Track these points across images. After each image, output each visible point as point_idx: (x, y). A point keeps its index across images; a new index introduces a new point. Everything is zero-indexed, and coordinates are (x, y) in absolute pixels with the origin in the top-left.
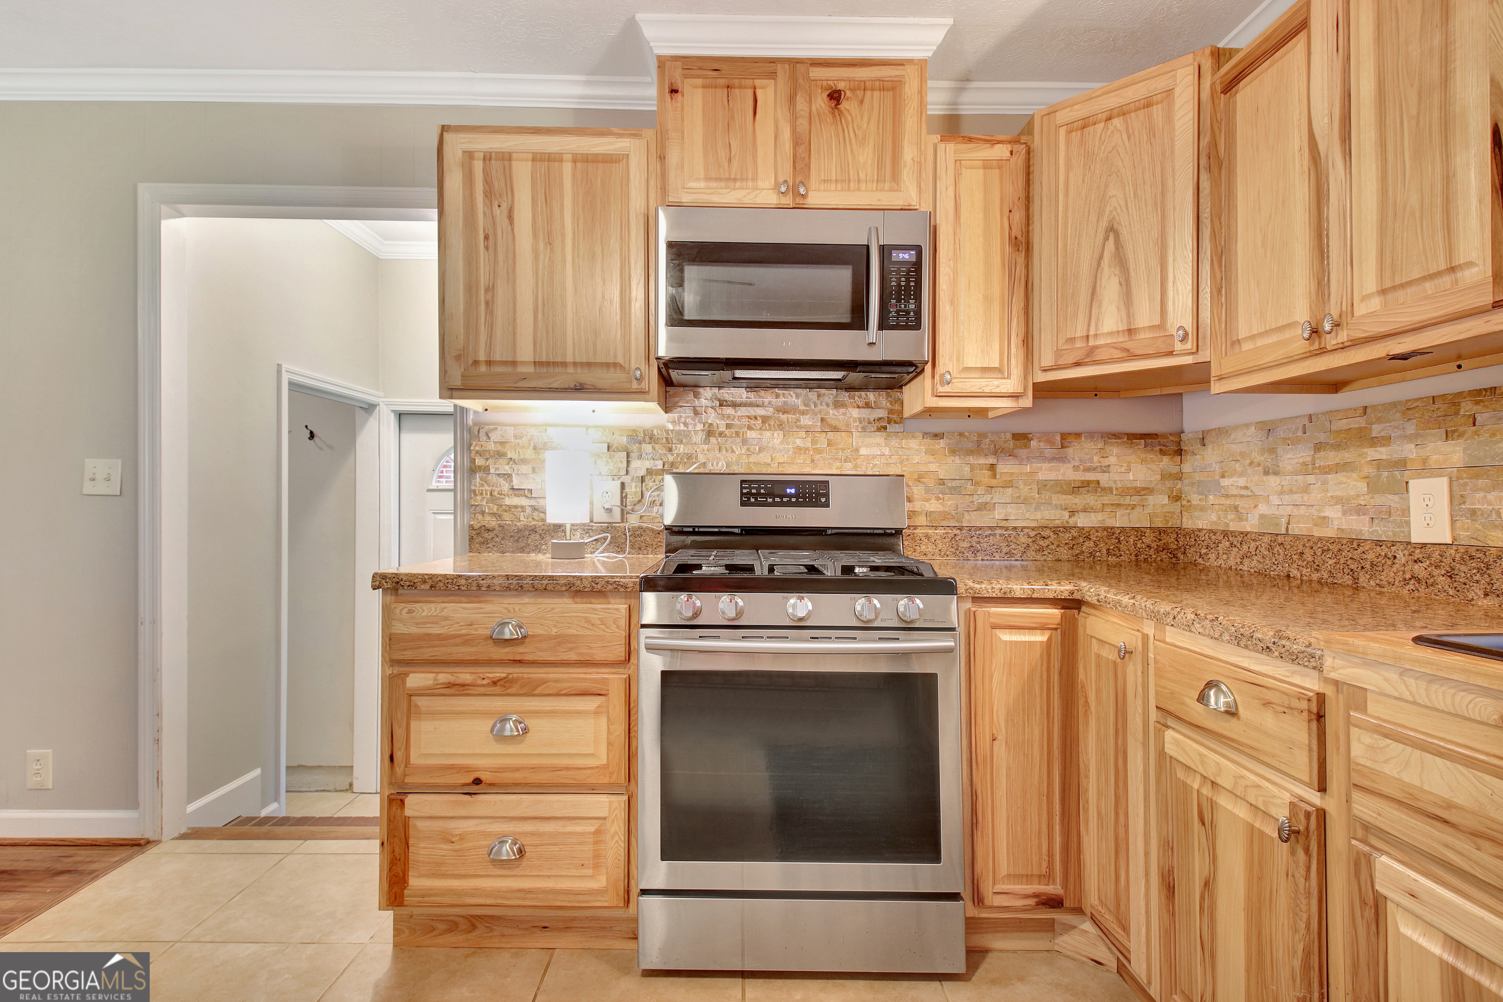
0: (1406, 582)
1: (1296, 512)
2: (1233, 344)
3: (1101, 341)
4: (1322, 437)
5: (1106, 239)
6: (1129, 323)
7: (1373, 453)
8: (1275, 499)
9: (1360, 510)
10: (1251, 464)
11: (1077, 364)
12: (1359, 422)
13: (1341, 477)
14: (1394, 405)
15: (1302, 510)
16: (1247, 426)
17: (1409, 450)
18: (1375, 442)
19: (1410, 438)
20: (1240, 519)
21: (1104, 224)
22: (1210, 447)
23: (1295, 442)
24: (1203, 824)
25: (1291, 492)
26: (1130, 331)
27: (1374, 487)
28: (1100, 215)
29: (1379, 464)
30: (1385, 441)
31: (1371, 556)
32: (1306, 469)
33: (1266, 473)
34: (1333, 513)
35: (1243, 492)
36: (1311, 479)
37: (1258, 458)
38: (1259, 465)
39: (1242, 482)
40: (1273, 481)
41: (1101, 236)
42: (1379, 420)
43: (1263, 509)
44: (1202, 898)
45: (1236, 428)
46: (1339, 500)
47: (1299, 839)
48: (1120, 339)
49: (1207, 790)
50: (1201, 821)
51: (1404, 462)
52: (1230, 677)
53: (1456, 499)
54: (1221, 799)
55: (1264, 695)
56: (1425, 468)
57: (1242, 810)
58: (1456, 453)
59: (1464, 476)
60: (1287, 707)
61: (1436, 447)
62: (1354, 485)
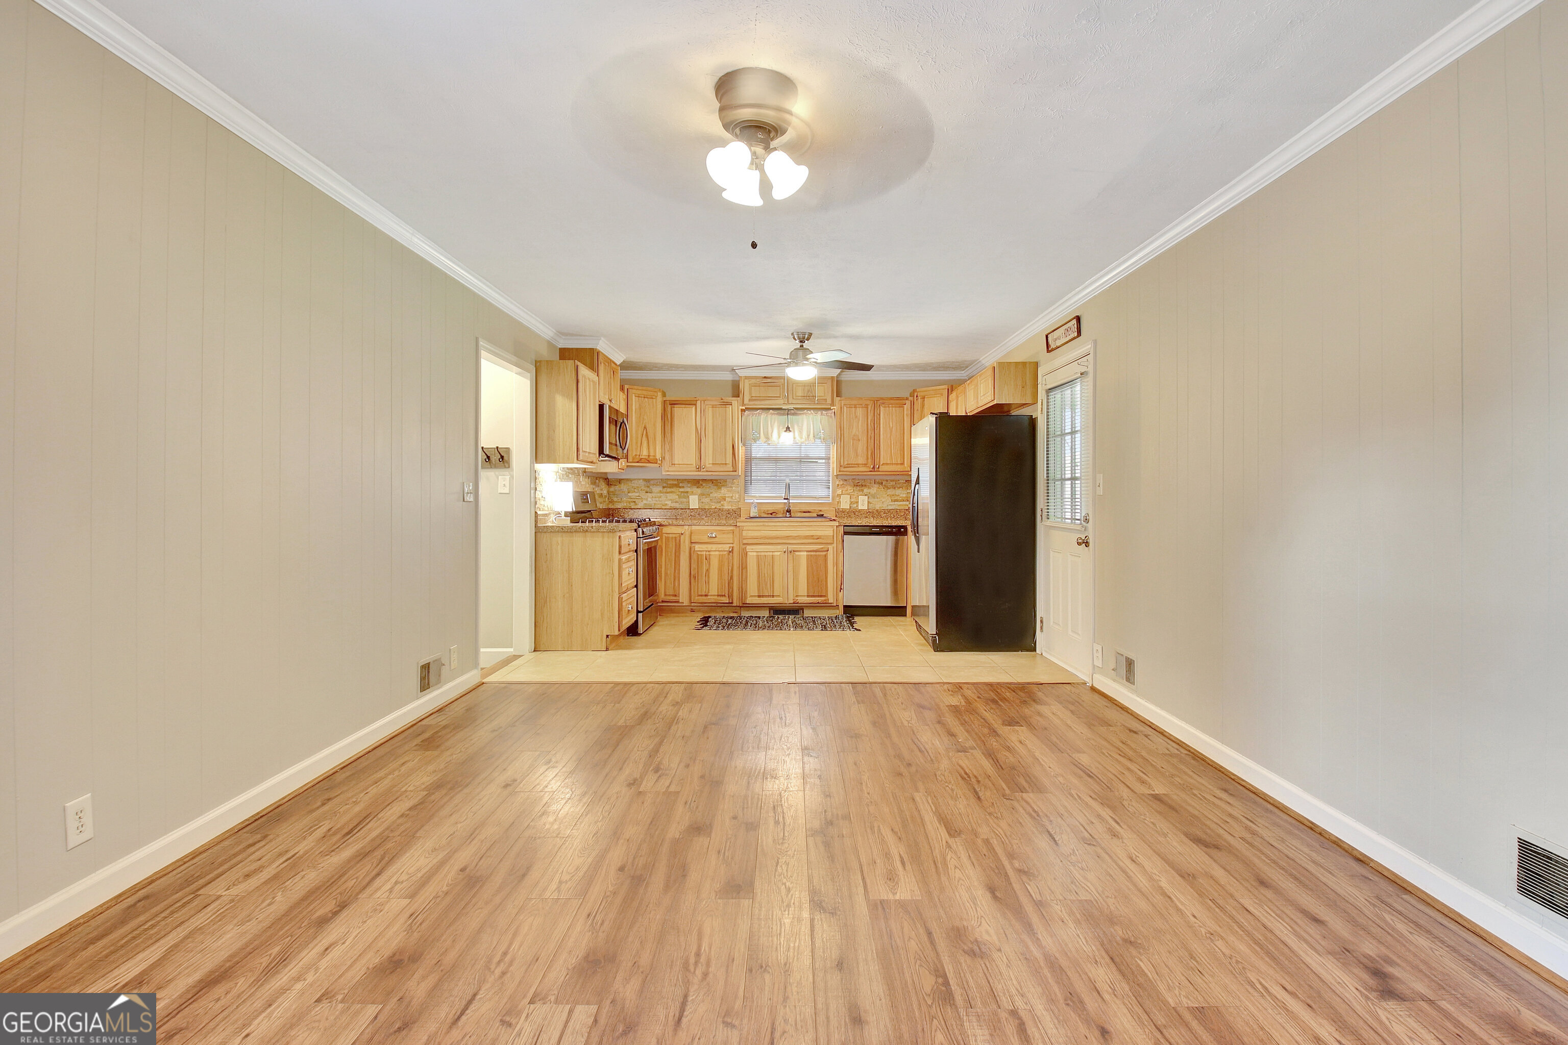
1: (656, 502)
2: (672, 464)
3: (643, 458)
4: (665, 485)
5: (645, 430)
7: (681, 490)
9: (676, 502)
12: (676, 482)
13: (671, 494)
14: (686, 480)
15: (658, 502)
17: (689, 490)
18: (680, 487)
19: (689, 487)
20: (636, 505)
21: (643, 426)
23: (656, 485)
26: (649, 456)
27: (680, 497)
28: (643, 423)
29: (682, 492)
30: (683, 487)
32: (661, 492)
34: (669, 503)
36: (662, 494)
37: (643, 488)
39: (637, 494)
41: (643, 429)
42: (680, 483)
43: (645, 502)
44: (706, 573)
45: (635, 479)
47: (731, 552)
48: (647, 457)
49: (707, 553)
50: (706, 559)
51: (687, 492)
52: (716, 531)
53: (699, 500)
54: (712, 553)
55: (723, 532)
56: (693, 493)
57: (717, 553)
58: (699, 491)
59: (702, 495)
60: (728, 532)
61: (695, 489)
62: (674, 497)
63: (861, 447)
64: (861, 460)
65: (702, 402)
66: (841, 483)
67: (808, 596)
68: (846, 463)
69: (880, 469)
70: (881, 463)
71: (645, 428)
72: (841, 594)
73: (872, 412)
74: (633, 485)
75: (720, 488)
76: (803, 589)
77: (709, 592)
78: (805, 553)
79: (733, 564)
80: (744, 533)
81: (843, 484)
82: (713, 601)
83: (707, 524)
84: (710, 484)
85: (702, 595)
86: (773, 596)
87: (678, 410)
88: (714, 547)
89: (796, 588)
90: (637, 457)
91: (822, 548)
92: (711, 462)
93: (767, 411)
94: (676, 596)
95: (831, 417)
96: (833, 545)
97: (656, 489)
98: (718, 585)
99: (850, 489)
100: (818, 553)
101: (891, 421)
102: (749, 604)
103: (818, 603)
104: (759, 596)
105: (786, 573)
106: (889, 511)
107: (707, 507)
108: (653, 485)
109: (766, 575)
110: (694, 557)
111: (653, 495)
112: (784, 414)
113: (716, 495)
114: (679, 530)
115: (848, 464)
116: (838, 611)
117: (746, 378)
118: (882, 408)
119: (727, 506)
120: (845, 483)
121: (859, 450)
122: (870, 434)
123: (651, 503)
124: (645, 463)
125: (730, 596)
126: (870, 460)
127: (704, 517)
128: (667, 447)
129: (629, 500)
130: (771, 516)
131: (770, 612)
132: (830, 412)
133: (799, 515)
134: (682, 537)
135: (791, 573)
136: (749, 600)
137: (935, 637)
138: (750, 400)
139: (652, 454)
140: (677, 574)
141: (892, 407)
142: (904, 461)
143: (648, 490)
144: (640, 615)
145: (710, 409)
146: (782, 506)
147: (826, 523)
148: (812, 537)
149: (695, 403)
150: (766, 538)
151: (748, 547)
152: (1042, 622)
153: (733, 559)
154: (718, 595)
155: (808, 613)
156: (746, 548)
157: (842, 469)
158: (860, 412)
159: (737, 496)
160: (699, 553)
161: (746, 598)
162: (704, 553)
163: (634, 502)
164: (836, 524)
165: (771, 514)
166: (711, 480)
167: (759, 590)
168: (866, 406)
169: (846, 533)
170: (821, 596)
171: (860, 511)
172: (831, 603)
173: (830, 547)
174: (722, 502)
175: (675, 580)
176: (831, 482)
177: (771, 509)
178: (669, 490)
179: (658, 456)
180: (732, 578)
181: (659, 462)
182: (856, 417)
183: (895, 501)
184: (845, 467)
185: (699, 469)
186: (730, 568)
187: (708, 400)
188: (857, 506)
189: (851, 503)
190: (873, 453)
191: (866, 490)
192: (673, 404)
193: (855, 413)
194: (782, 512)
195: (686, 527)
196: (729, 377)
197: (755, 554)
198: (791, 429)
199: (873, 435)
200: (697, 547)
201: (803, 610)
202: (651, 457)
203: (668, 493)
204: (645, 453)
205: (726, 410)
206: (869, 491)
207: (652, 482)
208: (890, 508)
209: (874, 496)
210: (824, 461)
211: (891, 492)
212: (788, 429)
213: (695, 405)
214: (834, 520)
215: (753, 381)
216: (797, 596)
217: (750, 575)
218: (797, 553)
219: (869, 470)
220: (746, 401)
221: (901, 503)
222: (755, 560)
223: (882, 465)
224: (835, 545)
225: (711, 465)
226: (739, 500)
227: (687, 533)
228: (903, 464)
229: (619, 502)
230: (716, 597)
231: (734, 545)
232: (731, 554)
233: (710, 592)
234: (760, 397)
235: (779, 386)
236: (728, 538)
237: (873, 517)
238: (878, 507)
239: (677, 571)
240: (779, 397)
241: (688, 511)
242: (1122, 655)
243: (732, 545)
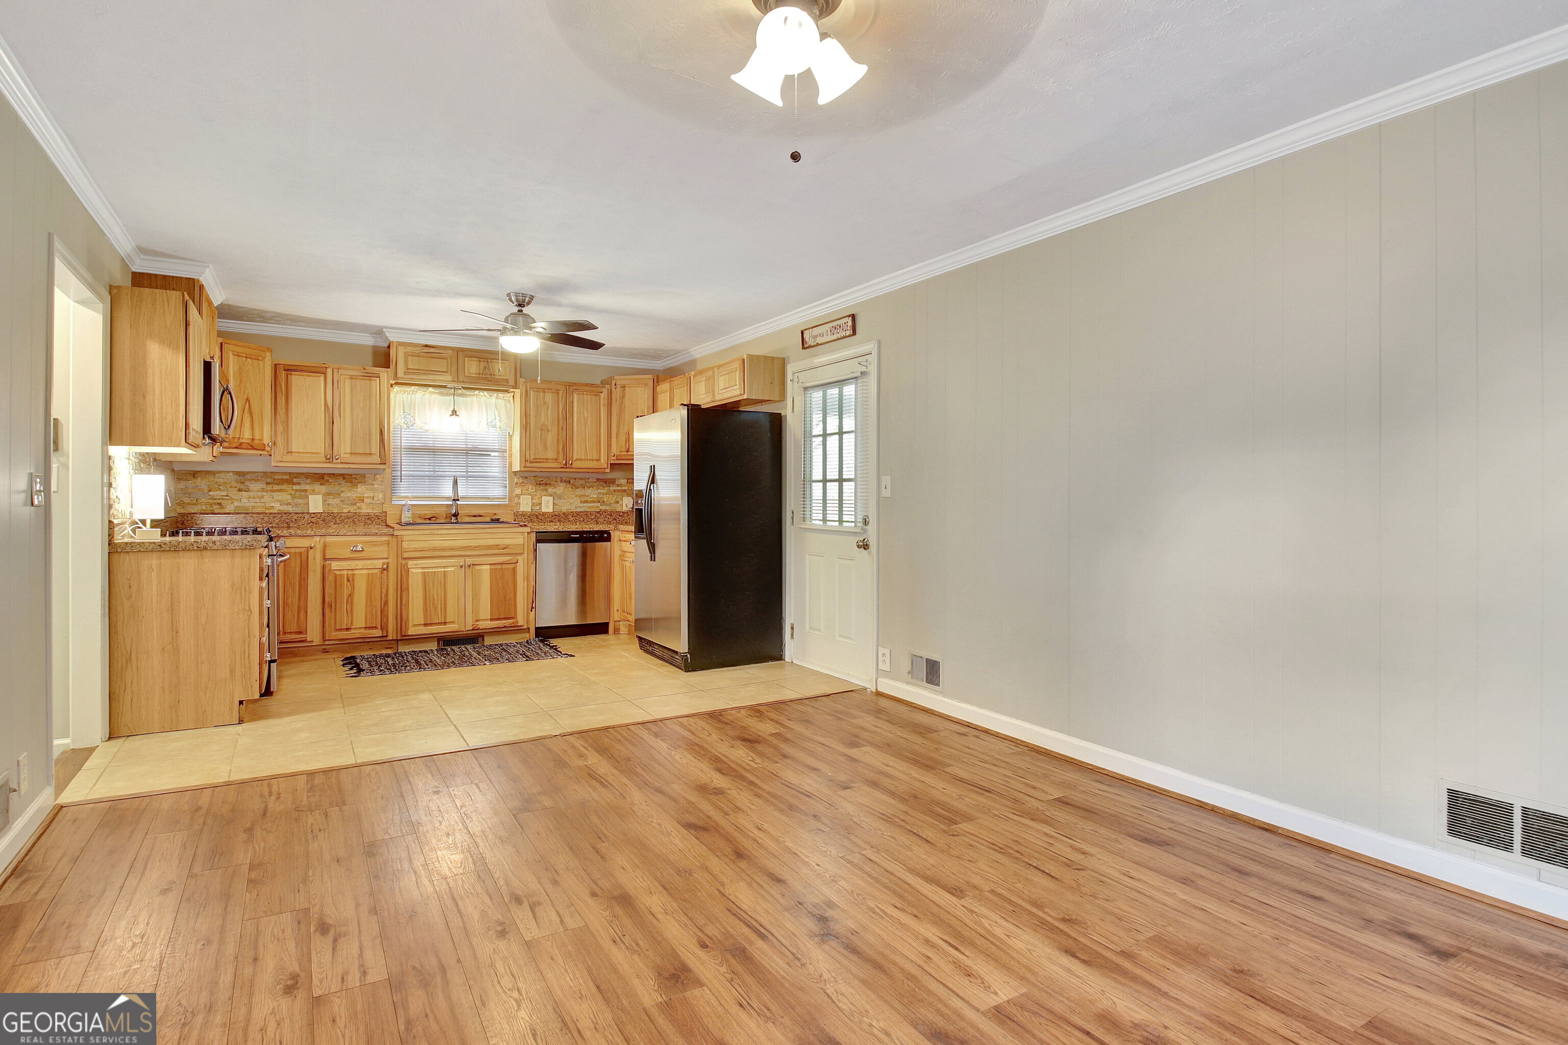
0: (309, 524)
1: (256, 505)
2: (287, 452)
3: (243, 441)
4: (269, 480)
5: (246, 403)
6: (253, 436)
7: (295, 487)
8: (244, 500)
9: (288, 504)
10: (231, 487)
11: (236, 448)
12: (287, 477)
13: (279, 493)
14: (302, 474)
15: (259, 504)
16: (228, 472)
17: (308, 487)
18: (294, 484)
19: (308, 484)
20: (222, 508)
21: (245, 397)
22: (199, 478)
23: (258, 480)
24: (349, 581)
25: (254, 498)
26: (253, 439)
27: (293, 497)
28: (244, 393)
29: (297, 491)
30: (299, 484)
31: (295, 517)
32: (263, 490)
33: (240, 490)
34: (275, 505)
35: (224, 497)
36: (265, 494)
37: (234, 484)
38: (235, 487)
39: (224, 493)
40: (244, 493)
41: (245, 401)
42: (295, 477)
43: (236, 504)
44: (348, 600)
46: (278, 501)
47: (385, 570)
48: (250, 441)
49: (350, 572)
50: (348, 580)
51: (306, 491)
52: (361, 543)
53: (324, 501)
54: (357, 572)
55: (373, 543)
56: (314, 492)
57: (365, 572)
58: (324, 489)
59: (326, 495)
60: (381, 544)
61: (317, 487)
62: (286, 497)
63: (551, 438)
64: (551, 454)
65: (335, 370)
66: (521, 481)
67: (491, 620)
68: (532, 457)
69: (573, 466)
70: (575, 458)
71: (247, 400)
72: (532, 614)
73: (564, 398)
74: (217, 480)
75: (355, 485)
76: (485, 611)
77: (352, 624)
78: (488, 567)
79: (387, 586)
80: (405, 545)
81: (523, 483)
82: (358, 635)
83: (349, 533)
84: (341, 480)
85: (341, 630)
86: (445, 623)
87: (297, 380)
88: (360, 564)
89: (476, 611)
90: (236, 440)
91: (510, 560)
92: (348, 451)
93: (424, 389)
94: (300, 633)
95: (509, 401)
96: (523, 556)
97: (255, 486)
98: (366, 615)
99: (531, 488)
100: (504, 566)
101: (585, 410)
102: (411, 635)
103: (505, 627)
104: (426, 625)
105: (462, 593)
106: (578, 514)
107: (335, 510)
108: (251, 480)
109: (435, 596)
110: (330, 579)
111: (250, 494)
112: (447, 395)
113: (349, 494)
114: (306, 543)
115: (535, 459)
116: (527, 635)
117: (400, 344)
118: (575, 396)
119: (365, 510)
120: (525, 481)
121: (549, 442)
122: (561, 425)
123: (247, 505)
124: (247, 449)
125: (384, 627)
126: (561, 454)
127: (332, 524)
128: (280, 428)
129: (211, 501)
130: (429, 521)
131: (438, 644)
132: (508, 395)
133: (467, 519)
134: (311, 552)
135: (469, 593)
136: (412, 631)
137: (686, 656)
138: (405, 373)
139: (257, 437)
140: (302, 604)
141: (587, 395)
142: (600, 457)
143: (243, 487)
144: (273, 665)
145: (348, 381)
146: (444, 509)
147: (515, 529)
148: (497, 546)
149: (324, 370)
150: (435, 549)
151: (410, 562)
152: (792, 628)
153: (388, 579)
154: (366, 628)
155: (488, 641)
156: (407, 564)
157: (528, 464)
158: (549, 397)
159: (381, 496)
160: (337, 573)
161: (407, 629)
162: (345, 572)
163: (220, 504)
164: (528, 529)
165: (430, 519)
166: (342, 475)
167: (425, 616)
168: (557, 392)
169: (539, 541)
170: (508, 618)
171: (544, 514)
172: (521, 626)
173: (520, 558)
174: (358, 505)
175: (299, 611)
176: (507, 479)
177: (429, 513)
178: (276, 487)
179: (267, 440)
180: (386, 603)
181: (267, 448)
182: (545, 403)
183: (587, 502)
184: (531, 462)
185: (330, 459)
186: (384, 591)
187: (344, 369)
188: (540, 508)
189: (533, 504)
190: (564, 447)
191: (550, 490)
192: (289, 369)
193: (544, 398)
194: (445, 516)
195: (318, 539)
196: (368, 340)
197: (420, 570)
198: (458, 414)
199: (565, 425)
200: (335, 565)
201: (483, 637)
202: (256, 442)
203: (274, 491)
204: (247, 435)
205: (370, 384)
206: (554, 490)
207: (248, 476)
208: (579, 510)
209: (560, 497)
210: (497, 454)
211: (580, 492)
212: (454, 413)
213: (325, 374)
214: (525, 526)
215: (410, 349)
216: (477, 621)
217: (413, 598)
218: (477, 567)
219: (560, 466)
220: (400, 373)
221: (591, 505)
222: (420, 579)
223: (575, 461)
224: (525, 555)
225: (348, 456)
226: (382, 501)
227: (319, 547)
228: (598, 460)
229: (194, 504)
230: (363, 631)
231: (389, 560)
232: (385, 572)
233: (355, 623)
234: (419, 370)
235: (447, 359)
236: (382, 551)
237: (559, 521)
238: (564, 509)
239: (302, 599)
240: (447, 372)
241: (307, 516)
242: (921, 657)
243: (386, 561)
